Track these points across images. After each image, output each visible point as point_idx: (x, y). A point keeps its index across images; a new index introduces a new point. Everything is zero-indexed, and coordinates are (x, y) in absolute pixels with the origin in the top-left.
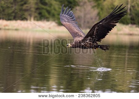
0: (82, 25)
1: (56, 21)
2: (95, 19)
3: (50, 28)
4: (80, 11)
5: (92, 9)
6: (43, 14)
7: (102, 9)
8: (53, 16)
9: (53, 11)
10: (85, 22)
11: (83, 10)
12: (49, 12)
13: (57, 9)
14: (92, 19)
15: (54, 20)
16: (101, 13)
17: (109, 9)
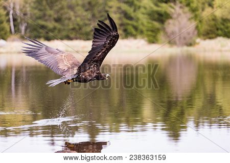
0: (178, 42)
1: (146, 39)
2: (193, 33)
3: (138, 48)
4: (174, 25)
5: (189, 23)
6: (129, 31)
7: (200, 21)
8: (142, 32)
9: (141, 27)
10: (180, 38)
11: (177, 23)
12: (136, 28)
13: (145, 23)
14: (189, 34)
15: (143, 38)
16: (200, 26)
17: (209, 20)
